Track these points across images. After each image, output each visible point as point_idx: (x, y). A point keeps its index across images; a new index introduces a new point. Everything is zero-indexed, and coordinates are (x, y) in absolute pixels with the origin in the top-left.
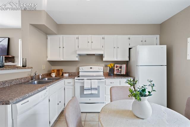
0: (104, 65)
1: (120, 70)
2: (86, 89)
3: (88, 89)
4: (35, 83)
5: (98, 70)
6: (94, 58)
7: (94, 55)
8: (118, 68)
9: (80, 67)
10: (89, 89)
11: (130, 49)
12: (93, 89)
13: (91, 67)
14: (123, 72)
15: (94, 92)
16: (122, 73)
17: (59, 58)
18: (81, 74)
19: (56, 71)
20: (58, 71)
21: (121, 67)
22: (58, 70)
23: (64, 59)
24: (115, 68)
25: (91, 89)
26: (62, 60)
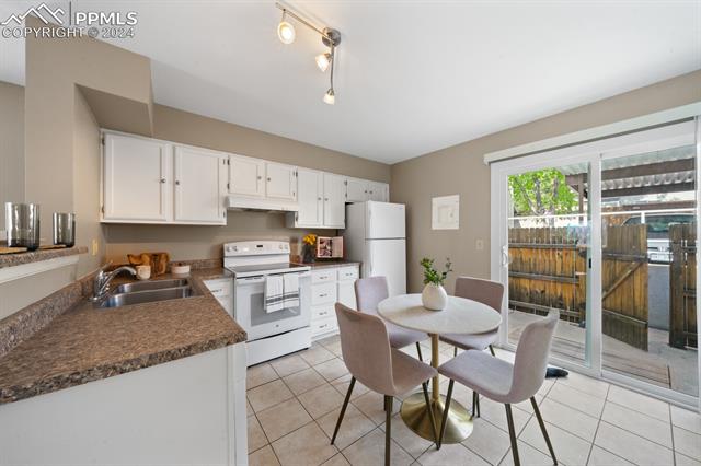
0: (288, 238)
1: (329, 248)
2: (272, 301)
3: (276, 300)
4: (114, 304)
5: (280, 252)
6: (263, 219)
7: (267, 211)
8: (324, 245)
9: (226, 245)
10: (280, 299)
11: (347, 204)
12: (288, 297)
13: (260, 243)
14: (338, 252)
15: (289, 304)
16: (335, 255)
17: (159, 217)
18: (228, 263)
19: (147, 259)
20: (155, 257)
21: (331, 243)
22: (155, 255)
23: (177, 218)
24: (319, 246)
25: (284, 298)
26: (170, 221)
